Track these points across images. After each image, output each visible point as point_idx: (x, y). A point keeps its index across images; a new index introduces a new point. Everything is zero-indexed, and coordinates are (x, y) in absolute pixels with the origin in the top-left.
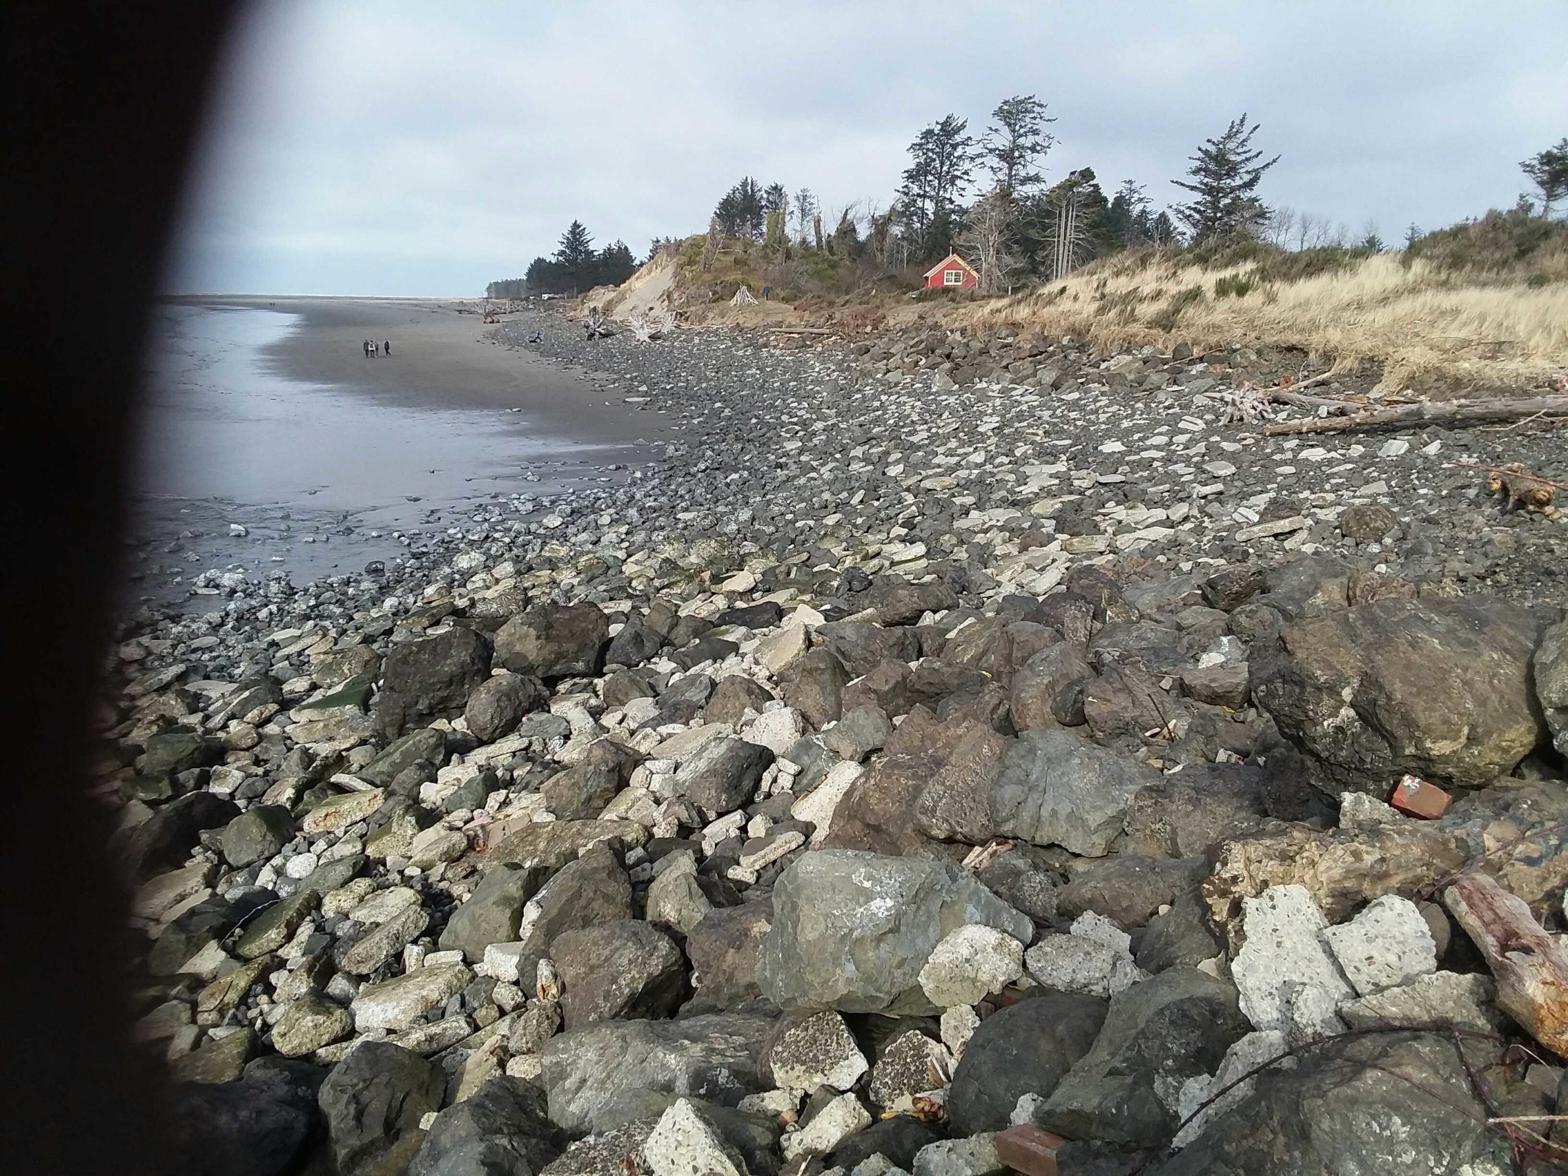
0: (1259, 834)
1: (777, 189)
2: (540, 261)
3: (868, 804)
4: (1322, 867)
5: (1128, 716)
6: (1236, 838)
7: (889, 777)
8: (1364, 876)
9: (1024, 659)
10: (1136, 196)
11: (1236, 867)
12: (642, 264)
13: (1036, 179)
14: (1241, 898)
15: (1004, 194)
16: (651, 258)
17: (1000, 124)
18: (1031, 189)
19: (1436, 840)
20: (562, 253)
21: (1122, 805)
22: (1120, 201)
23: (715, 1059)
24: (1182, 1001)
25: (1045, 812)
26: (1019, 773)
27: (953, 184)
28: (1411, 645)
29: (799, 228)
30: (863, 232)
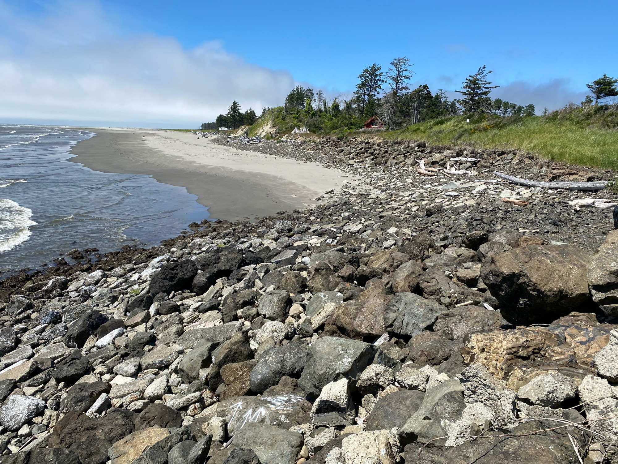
0: (482, 332)
1: (310, 91)
2: (221, 116)
3: (339, 319)
4: (504, 343)
5: (435, 288)
6: (473, 333)
7: (347, 309)
8: (520, 347)
9: (398, 266)
10: (443, 95)
11: (473, 343)
12: (259, 118)
13: (407, 88)
14: (474, 355)
15: (395, 93)
16: (262, 116)
17: (393, 68)
18: (404, 92)
19: (547, 334)
20: (229, 114)
21: (433, 321)
22: (438, 97)
23: (280, 412)
24: (452, 392)
25: (404, 323)
26: (395, 308)
27: (375, 90)
28: (539, 261)
29: (317, 105)
30: (342, 107)
